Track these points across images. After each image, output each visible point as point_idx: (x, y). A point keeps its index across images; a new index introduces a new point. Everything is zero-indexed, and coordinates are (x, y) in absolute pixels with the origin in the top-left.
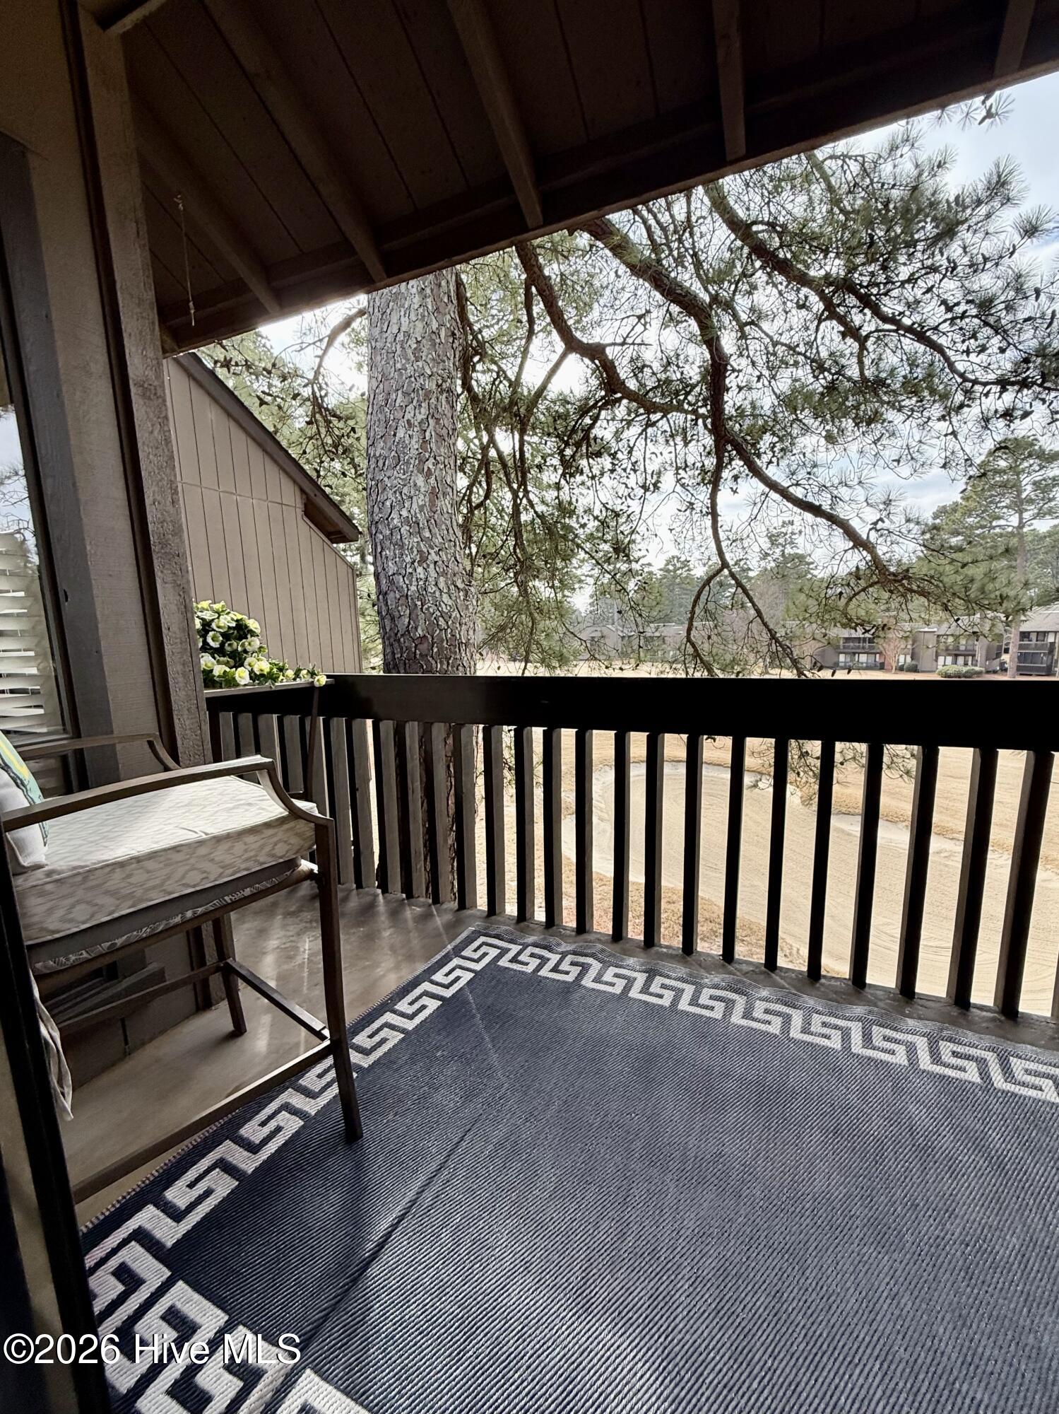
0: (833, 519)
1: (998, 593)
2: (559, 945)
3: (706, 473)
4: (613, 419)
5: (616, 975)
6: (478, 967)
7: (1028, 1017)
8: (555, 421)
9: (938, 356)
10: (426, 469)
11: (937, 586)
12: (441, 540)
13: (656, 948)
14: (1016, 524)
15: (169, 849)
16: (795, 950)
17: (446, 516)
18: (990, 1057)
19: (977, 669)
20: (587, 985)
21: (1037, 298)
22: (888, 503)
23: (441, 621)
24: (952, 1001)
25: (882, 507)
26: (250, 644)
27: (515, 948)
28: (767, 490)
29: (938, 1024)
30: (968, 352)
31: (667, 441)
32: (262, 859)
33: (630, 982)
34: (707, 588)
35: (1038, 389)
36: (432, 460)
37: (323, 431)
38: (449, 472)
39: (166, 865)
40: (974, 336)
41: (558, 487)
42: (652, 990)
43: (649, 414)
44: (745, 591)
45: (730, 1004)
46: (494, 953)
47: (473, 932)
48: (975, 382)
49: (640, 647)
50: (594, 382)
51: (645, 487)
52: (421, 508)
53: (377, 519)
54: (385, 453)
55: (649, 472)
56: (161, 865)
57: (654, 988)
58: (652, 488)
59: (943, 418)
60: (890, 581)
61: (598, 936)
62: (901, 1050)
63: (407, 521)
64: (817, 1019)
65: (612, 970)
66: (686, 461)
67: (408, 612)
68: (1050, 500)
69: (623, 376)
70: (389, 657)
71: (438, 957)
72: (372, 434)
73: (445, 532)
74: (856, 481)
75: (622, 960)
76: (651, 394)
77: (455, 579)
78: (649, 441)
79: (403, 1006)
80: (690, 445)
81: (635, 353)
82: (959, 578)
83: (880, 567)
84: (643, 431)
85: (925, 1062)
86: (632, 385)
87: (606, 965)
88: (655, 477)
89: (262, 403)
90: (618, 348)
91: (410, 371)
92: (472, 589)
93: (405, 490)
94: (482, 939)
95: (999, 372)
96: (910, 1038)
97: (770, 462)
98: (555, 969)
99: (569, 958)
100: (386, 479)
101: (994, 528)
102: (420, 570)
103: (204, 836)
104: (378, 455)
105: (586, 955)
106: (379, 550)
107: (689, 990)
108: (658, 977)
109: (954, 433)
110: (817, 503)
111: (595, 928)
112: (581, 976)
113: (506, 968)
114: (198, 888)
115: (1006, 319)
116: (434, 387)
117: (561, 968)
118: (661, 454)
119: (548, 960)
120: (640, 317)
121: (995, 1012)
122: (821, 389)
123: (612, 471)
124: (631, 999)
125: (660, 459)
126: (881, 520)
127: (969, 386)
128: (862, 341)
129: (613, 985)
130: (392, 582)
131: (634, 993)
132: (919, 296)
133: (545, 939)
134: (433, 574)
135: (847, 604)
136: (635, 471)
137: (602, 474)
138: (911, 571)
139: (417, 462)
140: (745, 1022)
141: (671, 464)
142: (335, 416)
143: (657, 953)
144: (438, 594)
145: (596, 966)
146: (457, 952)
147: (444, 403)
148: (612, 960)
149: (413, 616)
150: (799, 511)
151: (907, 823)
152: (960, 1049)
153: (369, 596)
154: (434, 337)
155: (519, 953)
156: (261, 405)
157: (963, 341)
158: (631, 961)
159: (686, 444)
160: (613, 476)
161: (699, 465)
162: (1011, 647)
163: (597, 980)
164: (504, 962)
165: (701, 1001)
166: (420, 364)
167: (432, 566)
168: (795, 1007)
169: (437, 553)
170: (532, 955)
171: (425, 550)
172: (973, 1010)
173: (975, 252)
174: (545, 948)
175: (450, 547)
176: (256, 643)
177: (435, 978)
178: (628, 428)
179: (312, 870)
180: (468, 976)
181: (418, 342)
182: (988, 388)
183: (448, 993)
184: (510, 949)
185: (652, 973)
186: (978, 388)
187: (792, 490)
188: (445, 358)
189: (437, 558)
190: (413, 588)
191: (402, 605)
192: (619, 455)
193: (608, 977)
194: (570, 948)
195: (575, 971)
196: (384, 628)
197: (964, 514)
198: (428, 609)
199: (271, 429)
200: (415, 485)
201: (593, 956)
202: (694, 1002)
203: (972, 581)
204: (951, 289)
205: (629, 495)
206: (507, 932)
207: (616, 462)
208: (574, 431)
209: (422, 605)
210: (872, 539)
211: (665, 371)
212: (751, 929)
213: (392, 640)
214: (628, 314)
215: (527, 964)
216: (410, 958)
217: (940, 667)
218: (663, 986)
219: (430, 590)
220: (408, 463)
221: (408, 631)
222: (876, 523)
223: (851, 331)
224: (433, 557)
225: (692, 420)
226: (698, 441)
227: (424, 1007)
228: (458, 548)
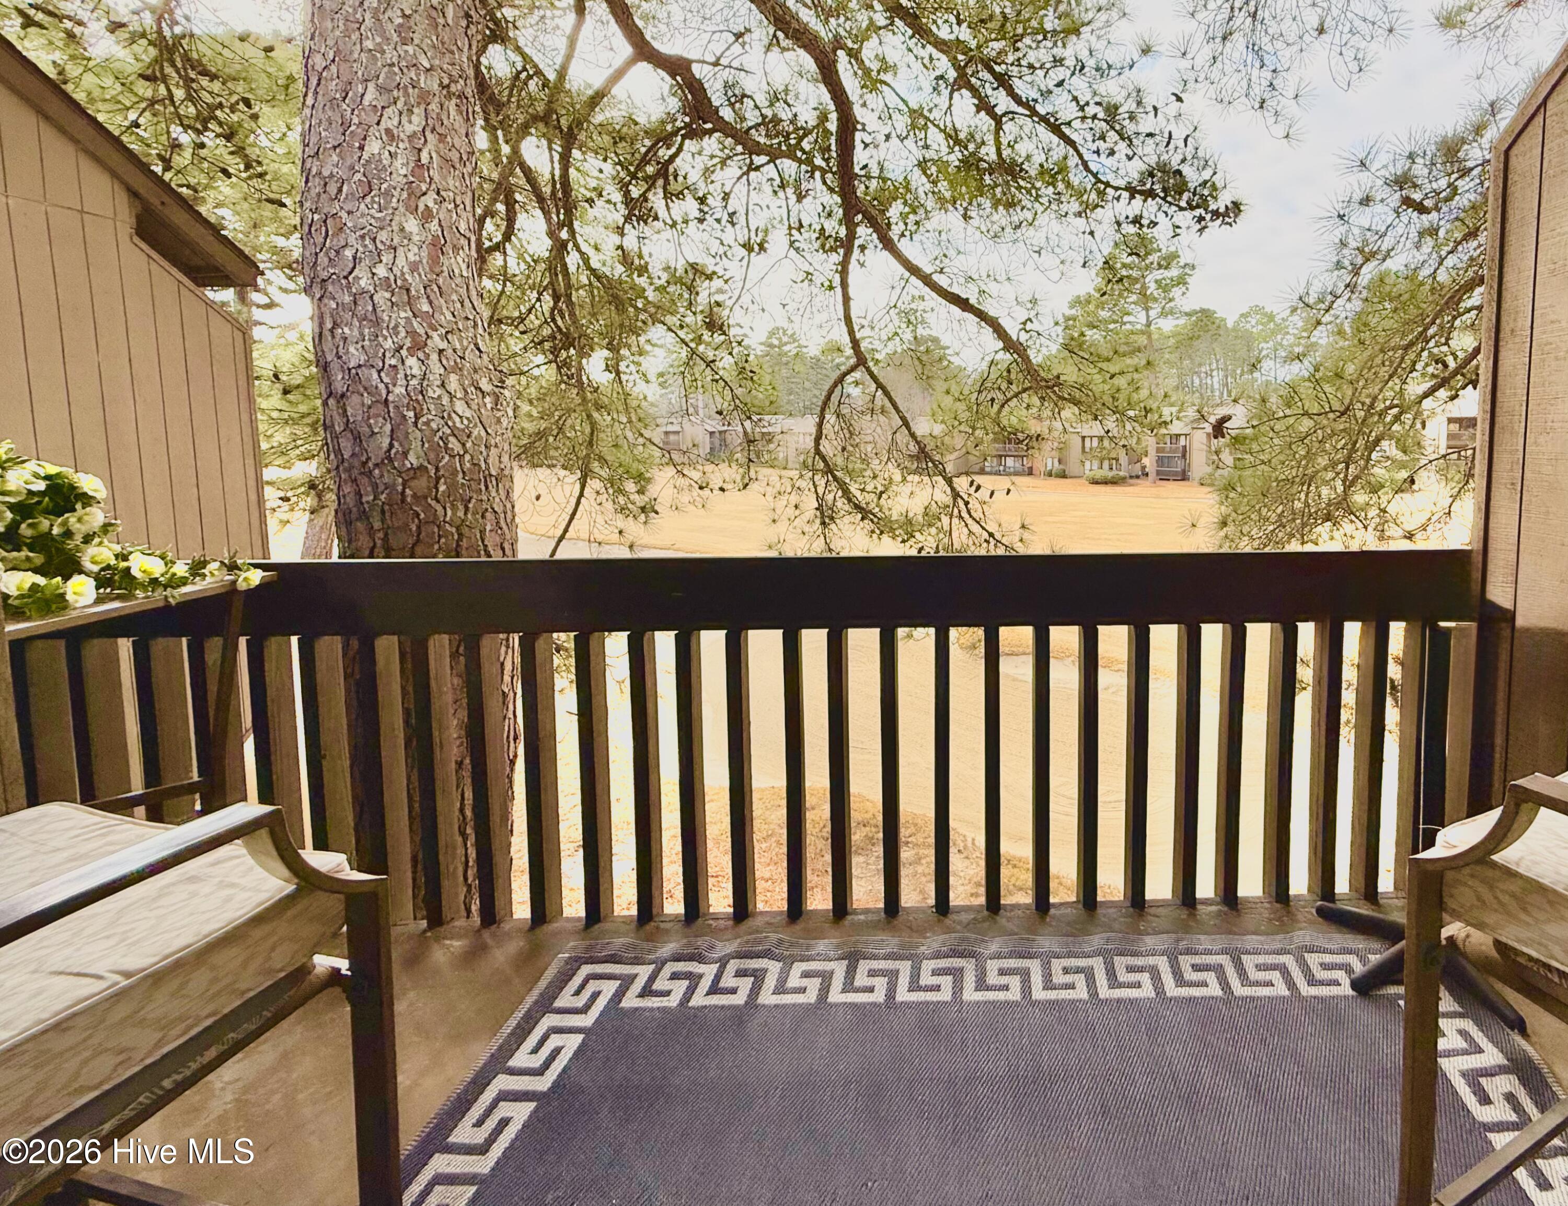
0: (981, 315)
1: (1142, 405)
2: (712, 947)
3: (827, 238)
4: (700, 153)
5: (806, 975)
6: (587, 1020)
7: (1247, 900)
8: (615, 143)
9: (1071, 151)
10: (421, 207)
11: (1087, 395)
12: (449, 317)
13: (849, 918)
14: (1144, 322)
15: (44, 1032)
16: (970, 840)
17: (458, 280)
18: (1224, 960)
19: (1122, 474)
20: (766, 1002)
21: (1156, 115)
22: (1034, 301)
23: (453, 443)
24: (1179, 902)
25: (1029, 306)
26: (80, 520)
27: (644, 972)
28: (907, 274)
29: (1174, 936)
30: (1097, 152)
31: (775, 192)
32: (243, 986)
33: (826, 978)
34: (840, 387)
35: (1160, 201)
36: (432, 195)
37: (179, 94)
38: (464, 215)
39: (36, 1067)
40: (1103, 138)
41: (620, 231)
42: (858, 983)
43: (751, 155)
44: (887, 393)
45: (957, 974)
46: (609, 988)
47: (568, 961)
48: (1107, 185)
49: (750, 460)
50: (674, 104)
51: (748, 247)
52: (414, 267)
53: (325, 275)
54: (342, 173)
55: (753, 228)
56: (26, 1071)
57: (861, 979)
58: (756, 248)
59: (1079, 214)
60: (1041, 387)
61: (767, 919)
62: (1145, 978)
63: (386, 283)
64: (1057, 965)
65: (799, 968)
66: (800, 221)
67: (388, 428)
68: (1171, 300)
69: (716, 103)
70: (350, 501)
71: (513, 1023)
72: (314, 139)
73: (458, 305)
74: (1005, 277)
75: (808, 948)
76: (753, 131)
77: (476, 377)
78: (751, 188)
79: (464, 1133)
80: (805, 201)
81: (731, 78)
82: (1107, 387)
83: (1032, 372)
84: (744, 174)
85: (1171, 989)
86: (727, 114)
87: (788, 962)
88: (760, 235)
89: (28, 22)
90: (707, 68)
91: (390, 55)
92: (506, 392)
93: (383, 236)
94: (586, 970)
95: (1127, 179)
96: (1151, 961)
97: (903, 235)
98: (714, 989)
99: (733, 966)
100: (344, 215)
101: (1125, 324)
102: (412, 361)
103: (125, 983)
104: (326, 173)
105: (758, 956)
106: (329, 325)
107: (904, 968)
108: (861, 962)
109: (1092, 233)
110: (964, 296)
111: (760, 906)
112: (755, 991)
113: (636, 1009)
114: (107, 1087)
115: (1130, 128)
116: (436, 87)
117: (722, 984)
118: (768, 207)
119: (701, 976)
120: (738, 36)
121: (1218, 904)
122: (957, 163)
123: (701, 221)
124: (831, 1005)
125: (766, 213)
126: (1030, 320)
127: (1102, 186)
128: (998, 121)
129: (803, 990)
130: (357, 379)
131: (836, 996)
132: (1051, 87)
133: (689, 945)
134: (437, 369)
135: (999, 411)
136: (733, 224)
137: (686, 222)
138: (1062, 378)
139: (405, 195)
140: (979, 996)
141: (781, 221)
142: (205, 73)
143: (853, 924)
144: (445, 400)
145: (773, 968)
146: (545, 1005)
147: (453, 112)
148: (796, 951)
149: (399, 434)
150: (944, 302)
151: (1072, 658)
152: (1197, 960)
153: (276, 376)
154: (434, 14)
155: (652, 978)
156: (24, 26)
157: (1094, 141)
158: (822, 946)
159: (800, 198)
160: (702, 227)
161: (818, 227)
162: (1149, 449)
163: (780, 989)
164: (630, 1001)
165: (923, 982)
166: (410, 49)
167: (434, 357)
168: (1031, 957)
169: (445, 337)
170: (675, 976)
171: (421, 331)
172: (1199, 907)
173: (1100, 56)
174: (691, 958)
175: (467, 329)
176: (96, 517)
177: (515, 1062)
178: (722, 169)
179: (338, 971)
180: (573, 1042)
181: (404, 16)
182: (1119, 192)
183: (543, 1084)
184: (636, 976)
185: (853, 958)
186: (1109, 191)
187: (935, 277)
188: (455, 48)
189: (443, 345)
190: (399, 390)
191: (378, 415)
192: (710, 200)
193: (794, 981)
194: (731, 947)
195: (746, 984)
196: (338, 452)
197: (1097, 307)
198: (427, 423)
199: (51, 73)
200: (402, 230)
201: (766, 954)
202: (915, 986)
203: (1118, 390)
204: (1079, 85)
205: (725, 253)
206: (628, 947)
207: (706, 209)
208: (645, 161)
209: (417, 417)
210: (1022, 340)
211: (771, 105)
212: (916, 825)
213: (355, 472)
214: (722, 27)
215: (667, 993)
216: (459, 1037)
217: (1087, 472)
218: (872, 973)
219: (431, 393)
220: (388, 194)
221: (391, 460)
222: (1024, 323)
223: (984, 106)
224: (437, 341)
225: (807, 172)
226: (815, 198)
227: (504, 1123)
228: (480, 331)
